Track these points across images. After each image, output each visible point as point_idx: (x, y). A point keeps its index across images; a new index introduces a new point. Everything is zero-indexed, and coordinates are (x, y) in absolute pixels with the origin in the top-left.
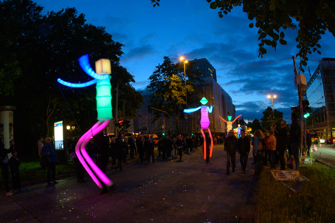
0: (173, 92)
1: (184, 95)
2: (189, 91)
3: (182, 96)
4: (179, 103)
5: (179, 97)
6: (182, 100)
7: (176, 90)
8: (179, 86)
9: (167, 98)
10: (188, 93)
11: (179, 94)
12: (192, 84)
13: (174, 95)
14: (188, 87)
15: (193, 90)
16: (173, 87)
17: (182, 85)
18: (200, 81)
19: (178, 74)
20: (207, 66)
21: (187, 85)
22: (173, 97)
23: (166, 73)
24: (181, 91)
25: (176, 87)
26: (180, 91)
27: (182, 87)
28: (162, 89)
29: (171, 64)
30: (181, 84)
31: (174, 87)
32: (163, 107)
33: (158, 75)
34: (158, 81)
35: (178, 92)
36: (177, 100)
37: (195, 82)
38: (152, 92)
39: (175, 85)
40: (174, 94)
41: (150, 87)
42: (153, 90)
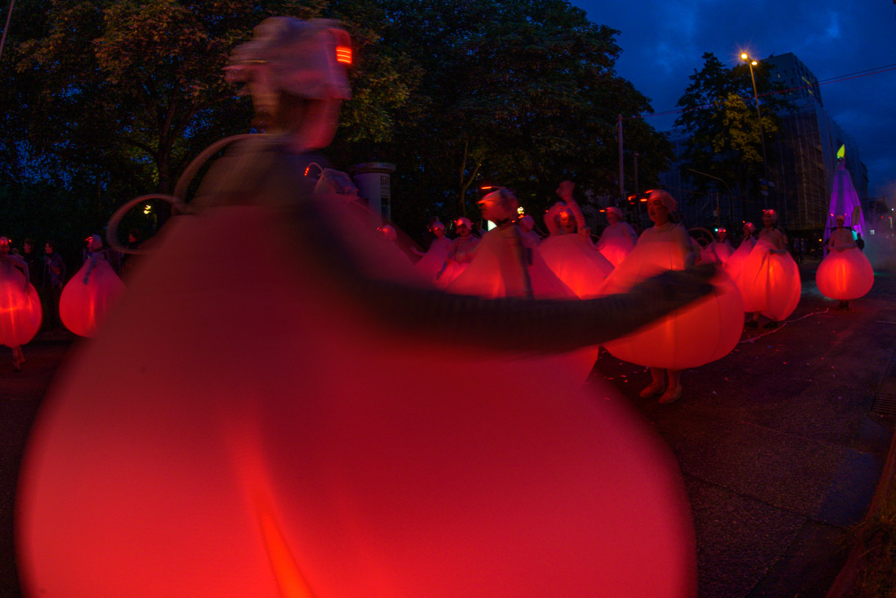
0: (732, 135)
1: (757, 142)
2: (767, 131)
3: (752, 143)
4: (748, 159)
5: (746, 145)
6: (754, 152)
7: (740, 130)
8: (746, 120)
9: (720, 147)
10: (765, 135)
11: (745, 139)
12: (772, 116)
13: (736, 141)
14: (764, 121)
15: (775, 129)
16: (731, 121)
17: (751, 117)
19: (741, 92)
20: (799, 73)
21: (762, 117)
22: (733, 144)
23: (714, 89)
24: (751, 130)
25: (738, 122)
26: (748, 131)
27: (751, 121)
28: (710, 127)
29: (721, 70)
30: (748, 115)
31: (735, 122)
32: (713, 167)
33: (698, 96)
34: (699, 109)
35: (744, 135)
36: (742, 153)
37: (777, 110)
38: (687, 135)
39: (736, 117)
40: (735, 139)
41: (681, 123)
42: (690, 129)
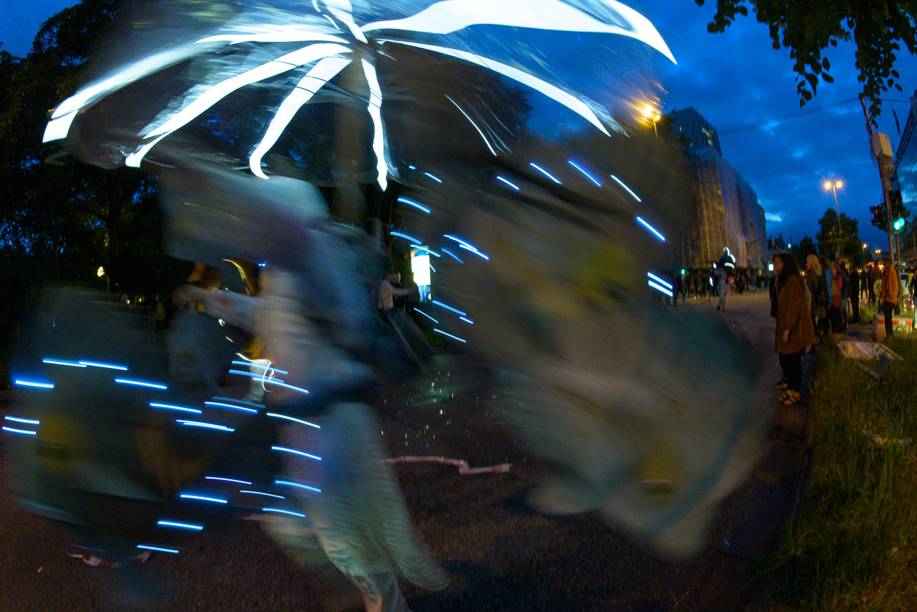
18: (691, 157)
20: (699, 125)
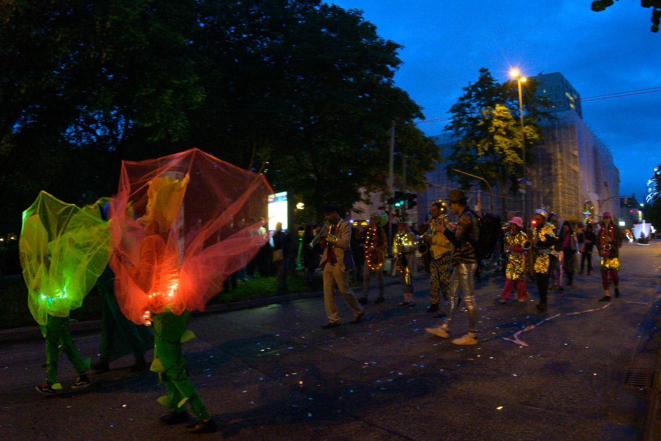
0: (496, 140)
1: (519, 146)
2: (528, 138)
3: (515, 149)
4: (509, 161)
5: (509, 149)
6: (515, 155)
7: (503, 136)
8: (510, 127)
9: (484, 151)
10: (526, 141)
11: (508, 144)
12: (535, 125)
13: (499, 145)
14: (527, 130)
15: (536, 136)
16: (497, 128)
17: (515, 125)
18: (551, 118)
19: (507, 104)
20: (563, 89)
21: (525, 126)
22: (497, 148)
23: (483, 100)
24: (514, 137)
26: (511, 137)
27: (514, 129)
28: (476, 133)
29: (493, 84)
30: (512, 123)
31: (500, 130)
32: (476, 168)
33: (468, 105)
34: (467, 116)
35: (507, 140)
36: (504, 155)
37: (539, 120)
38: (455, 139)
39: (502, 125)
40: (498, 143)
41: (451, 128)
42: (458, 134)
